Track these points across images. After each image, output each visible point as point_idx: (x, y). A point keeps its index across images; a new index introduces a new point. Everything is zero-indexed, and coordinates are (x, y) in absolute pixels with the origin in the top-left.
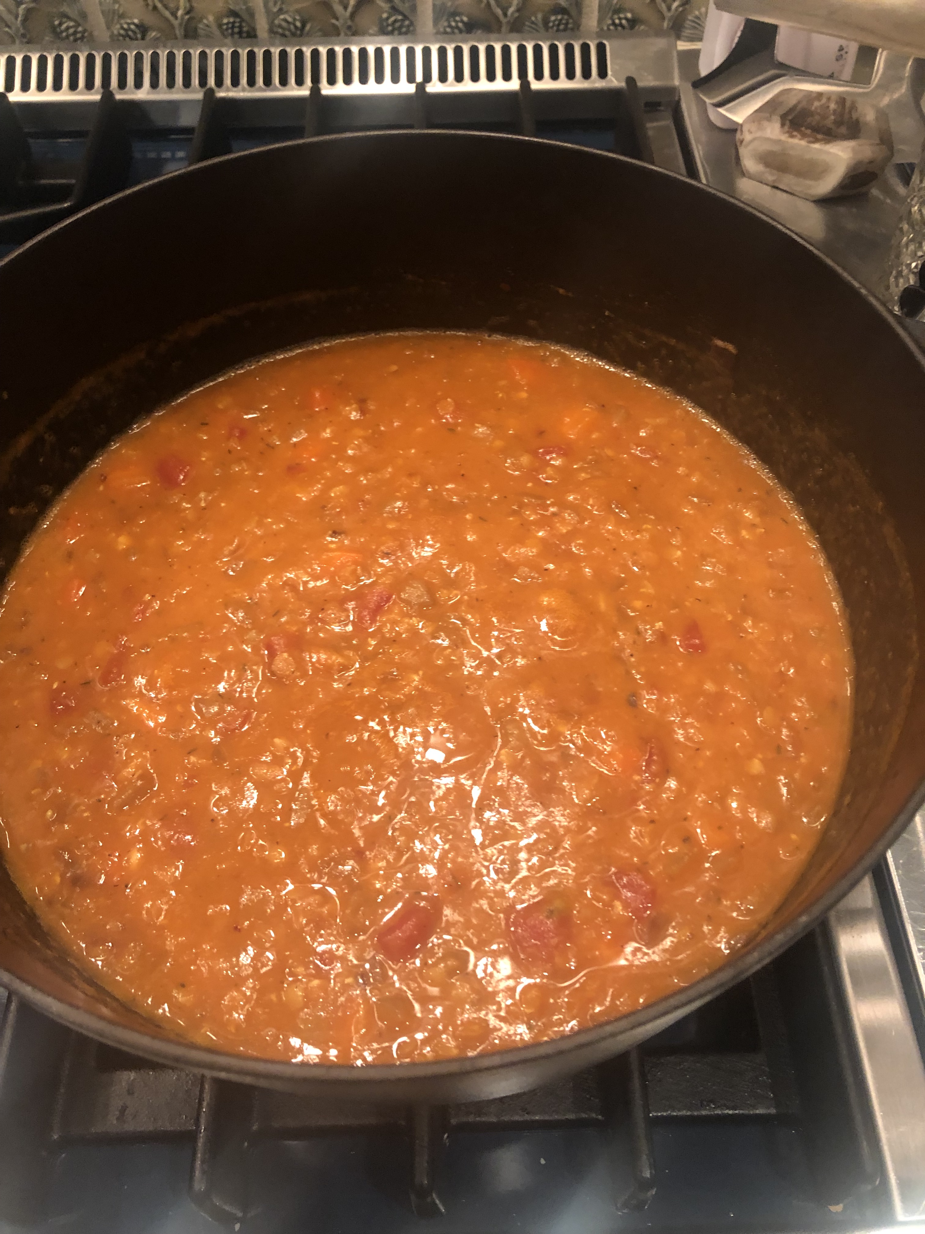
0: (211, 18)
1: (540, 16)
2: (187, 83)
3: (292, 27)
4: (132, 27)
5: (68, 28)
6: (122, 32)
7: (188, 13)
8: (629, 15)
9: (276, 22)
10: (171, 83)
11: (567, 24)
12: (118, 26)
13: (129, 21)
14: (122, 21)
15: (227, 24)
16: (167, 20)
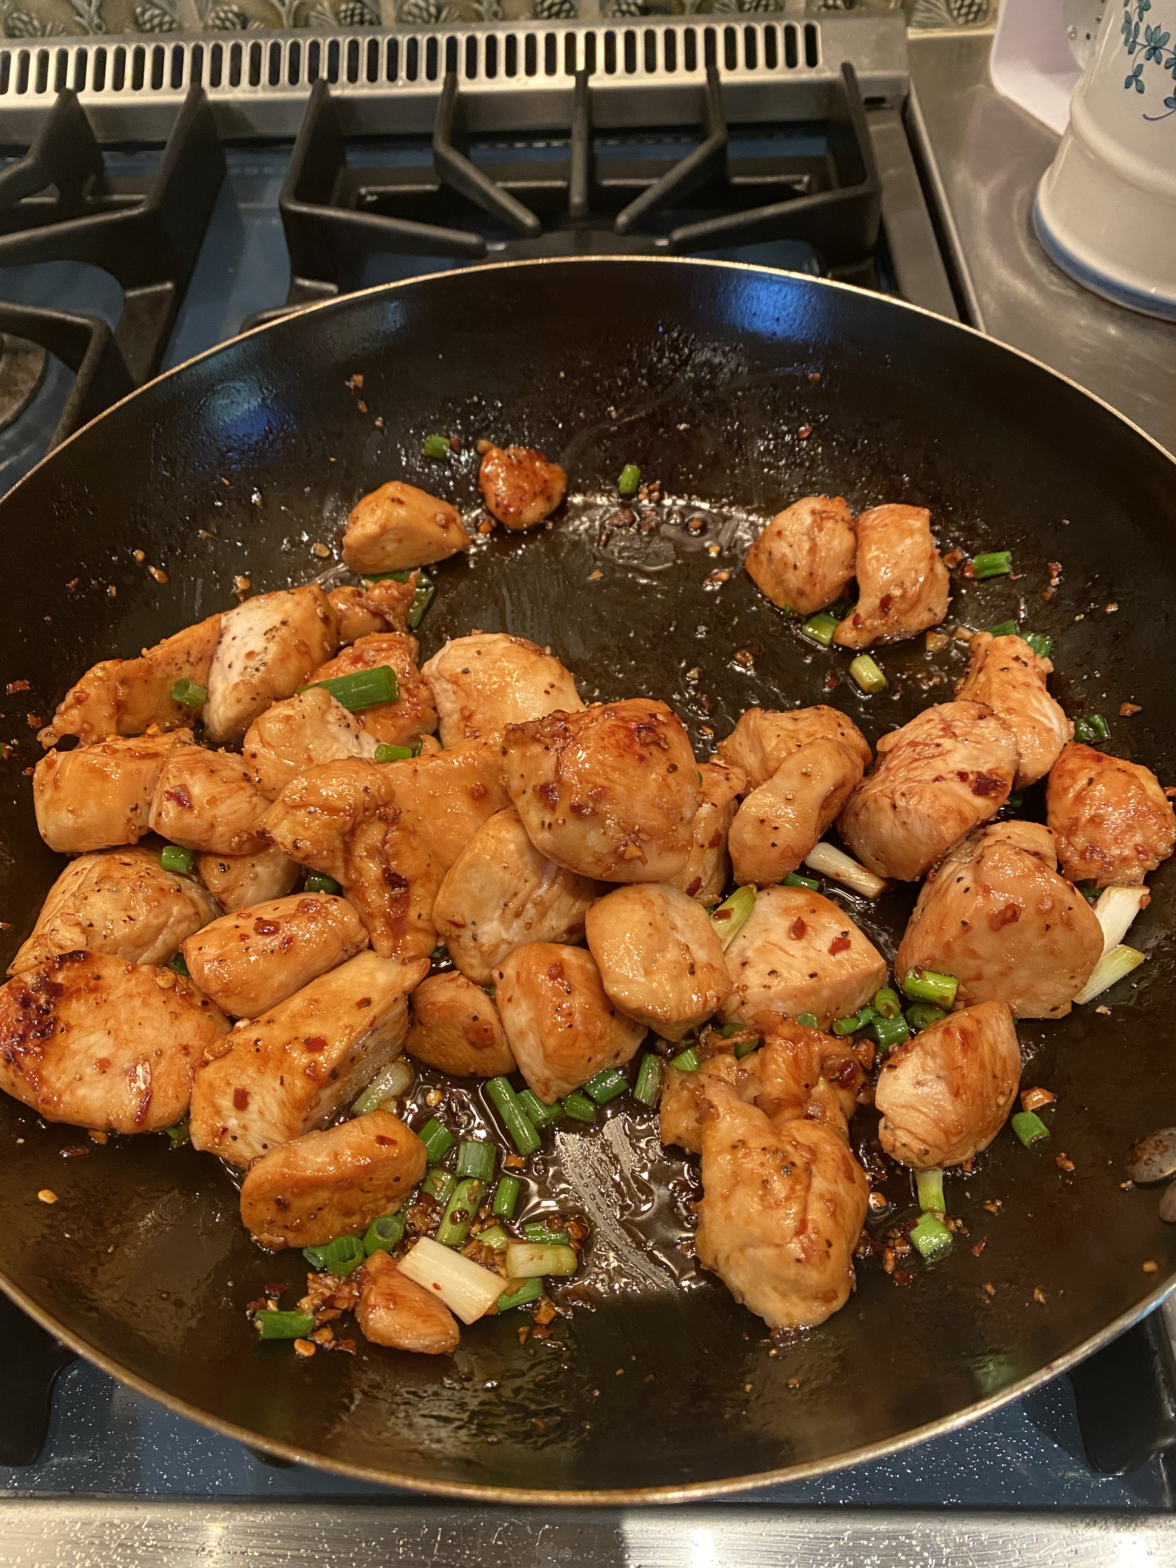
2: (294, 78)
10: (274, 79)
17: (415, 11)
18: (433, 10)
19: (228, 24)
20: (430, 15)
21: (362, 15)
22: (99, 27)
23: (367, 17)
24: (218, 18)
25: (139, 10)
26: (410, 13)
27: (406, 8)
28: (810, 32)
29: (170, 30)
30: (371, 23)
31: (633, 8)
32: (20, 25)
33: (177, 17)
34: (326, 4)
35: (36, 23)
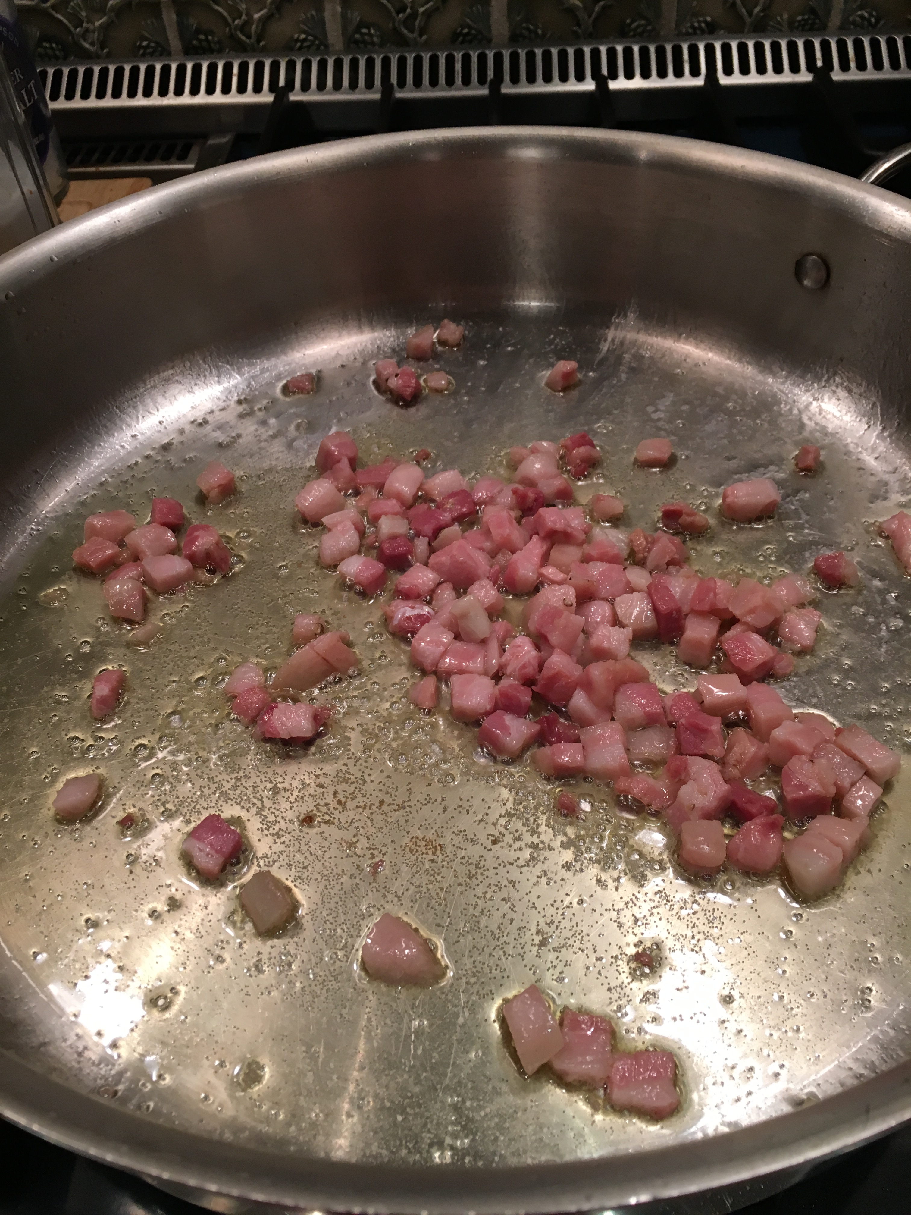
0: (786, 16)
3: (866, 23)
4: (703, 25)
5: (638, 26)
6: (690, 31)
9: (851, 19)
12: (689, 25)
13: (701, 19)
14: (695, 20)
15: (799, 21)
16: (740, 17)
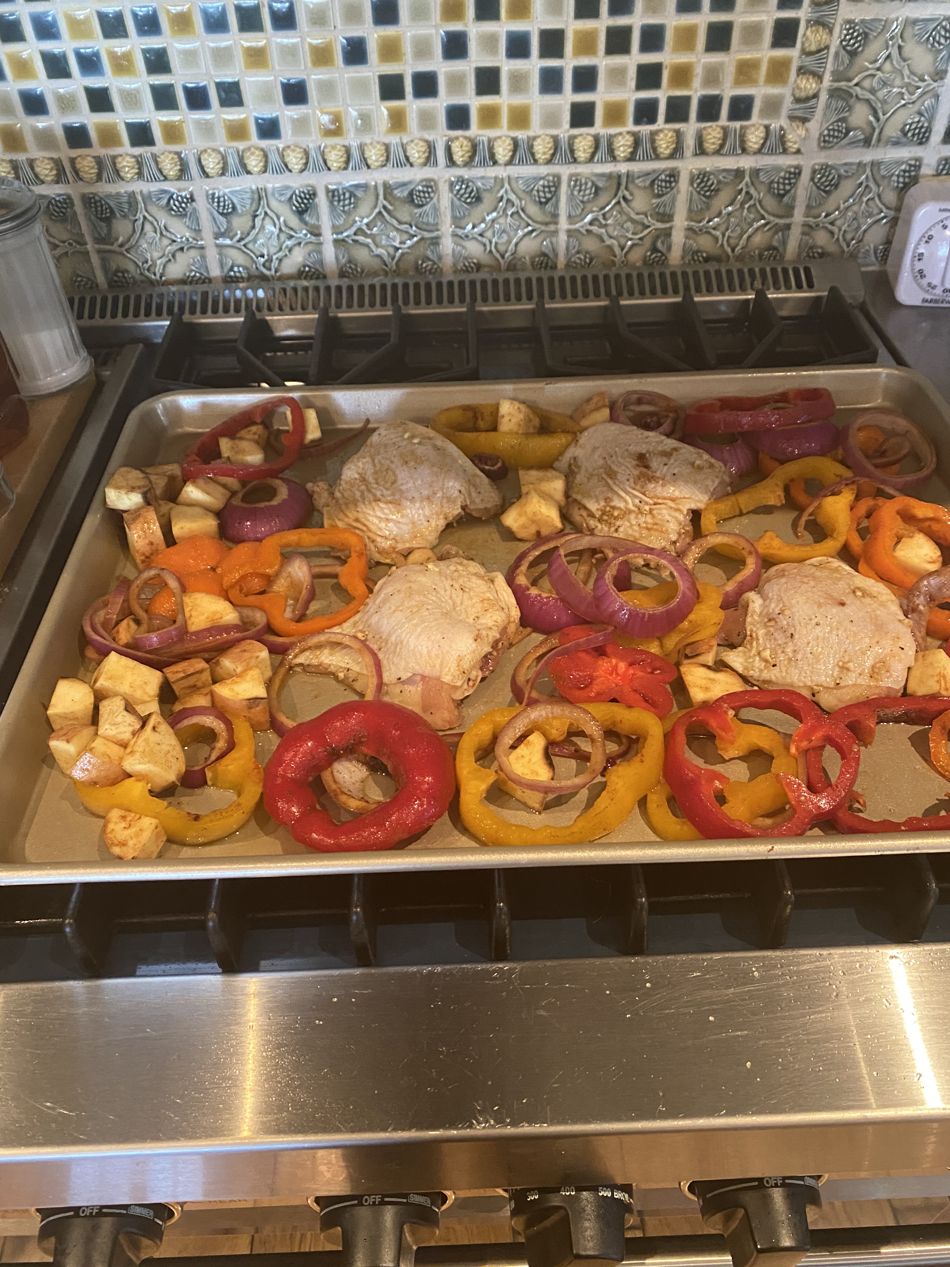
1: (757, 252)
7: (512, 254)
8: (820, 250)
11: (775, 257)
17: (578, 261)
18: (588, 261)
19: (470, 269)
20: (585, 262)
21: (547, 263)
22: (395, 271)
23: (550, 264)
24: (465, 265)
25: (420, 262)
26: (575, 262)
27: (573, 259)
28: (807, 271)
29: (434, 273)
30: (551, 268)
31: (701, 259)
32: (350, 271)
33: (441, 265)
34: (527, 258)
35: (359, 270)
